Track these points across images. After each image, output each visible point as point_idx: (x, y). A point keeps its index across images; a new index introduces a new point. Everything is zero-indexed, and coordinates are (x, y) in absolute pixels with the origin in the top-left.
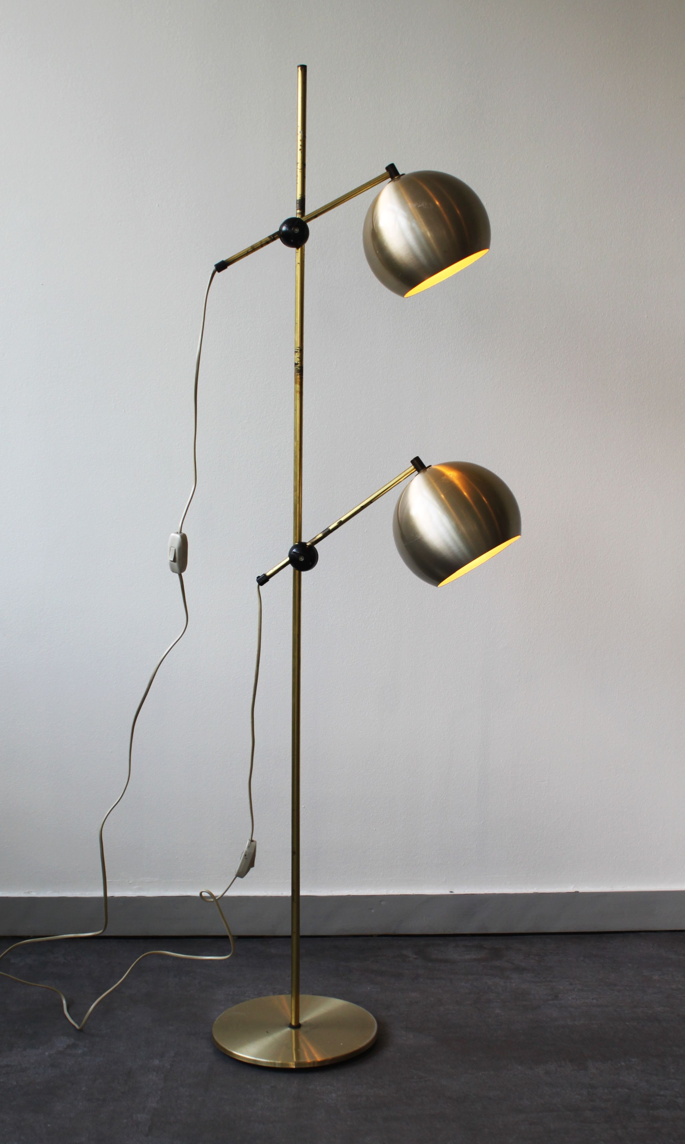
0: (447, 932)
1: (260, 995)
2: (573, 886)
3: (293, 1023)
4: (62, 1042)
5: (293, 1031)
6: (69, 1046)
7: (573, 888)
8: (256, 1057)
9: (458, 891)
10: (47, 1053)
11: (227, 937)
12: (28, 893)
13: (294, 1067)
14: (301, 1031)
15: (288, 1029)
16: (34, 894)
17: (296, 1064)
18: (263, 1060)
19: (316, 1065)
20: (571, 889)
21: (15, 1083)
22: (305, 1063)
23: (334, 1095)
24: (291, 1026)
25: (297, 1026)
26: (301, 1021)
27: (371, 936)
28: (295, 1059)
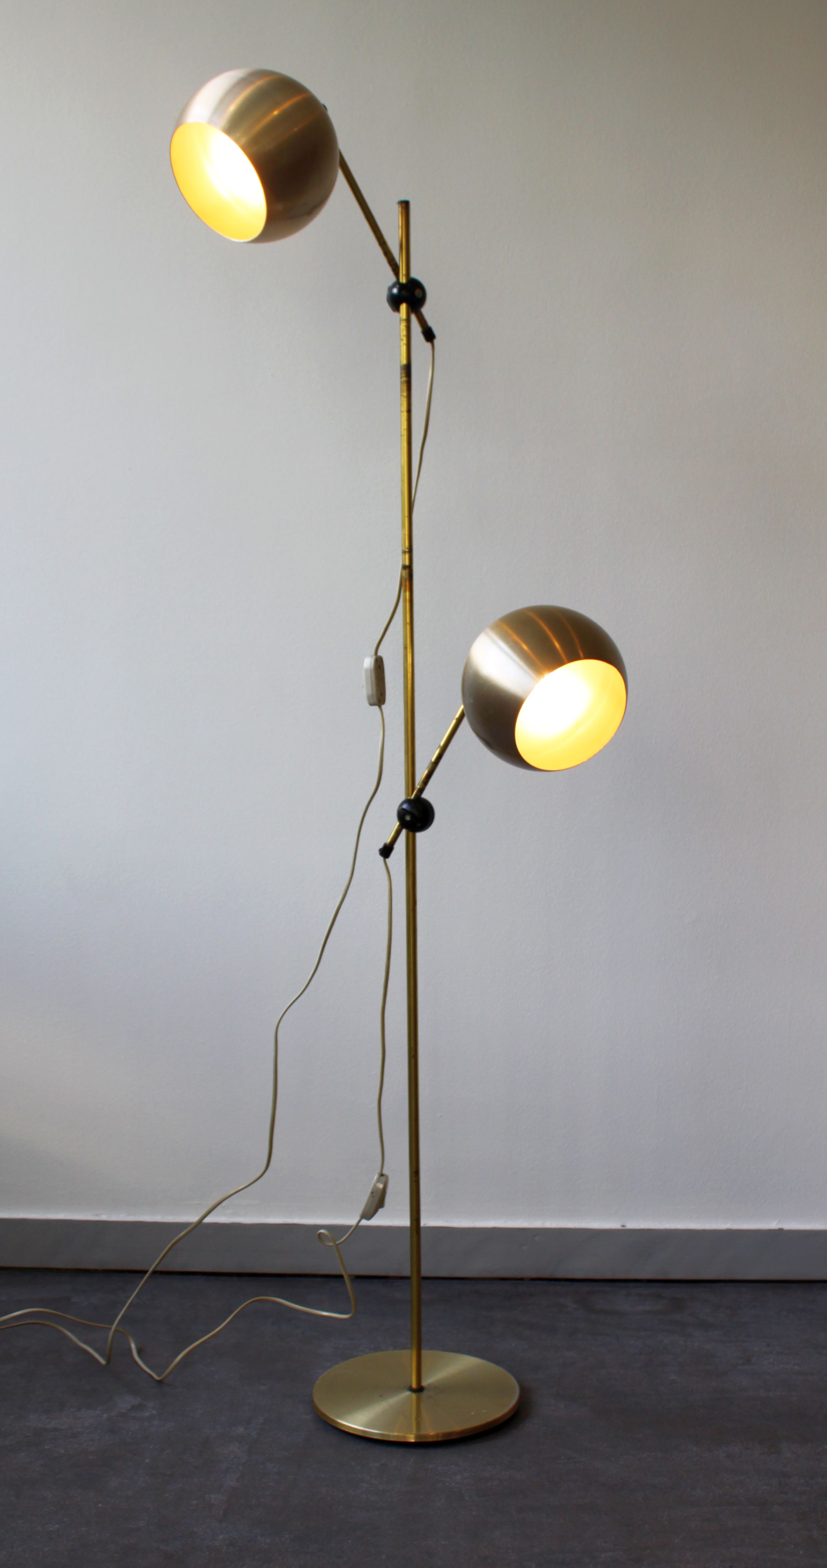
0: (617, 1277)
1: (377, 1349)
2: (776, 1222)
3: (414, 1386)
4: (125, 1402)
5: (414, 1396)
6: (134, 1408)
7: (777, 1224)
8: (365, 1427)
9: (632, 1225)
10: (105, 1416)
11: (340, 1277)
12: (97, 1215)
13: (413, 1441)
14: (425, 1394)
15: (408, 1393)
16: (104, 1217)
17: (417, 1437)
18: (374, 1432)
19: (440, 1439)
20: (773, 1225)
21: (62, 1451)
22: (426, 1436)
23: (458, 1477)
24: (411, 1389)
25: (420, 1389)
26: (425, 1383)
27: (522, 1279)
28: (414, 1431)
